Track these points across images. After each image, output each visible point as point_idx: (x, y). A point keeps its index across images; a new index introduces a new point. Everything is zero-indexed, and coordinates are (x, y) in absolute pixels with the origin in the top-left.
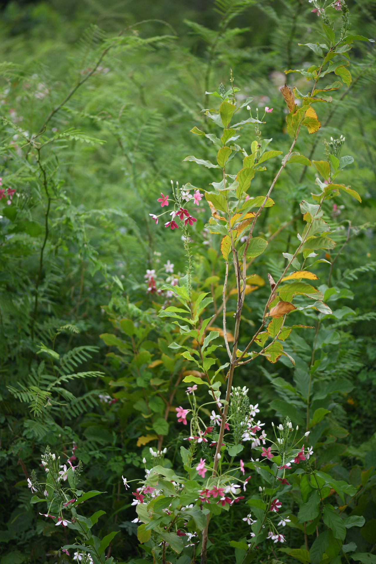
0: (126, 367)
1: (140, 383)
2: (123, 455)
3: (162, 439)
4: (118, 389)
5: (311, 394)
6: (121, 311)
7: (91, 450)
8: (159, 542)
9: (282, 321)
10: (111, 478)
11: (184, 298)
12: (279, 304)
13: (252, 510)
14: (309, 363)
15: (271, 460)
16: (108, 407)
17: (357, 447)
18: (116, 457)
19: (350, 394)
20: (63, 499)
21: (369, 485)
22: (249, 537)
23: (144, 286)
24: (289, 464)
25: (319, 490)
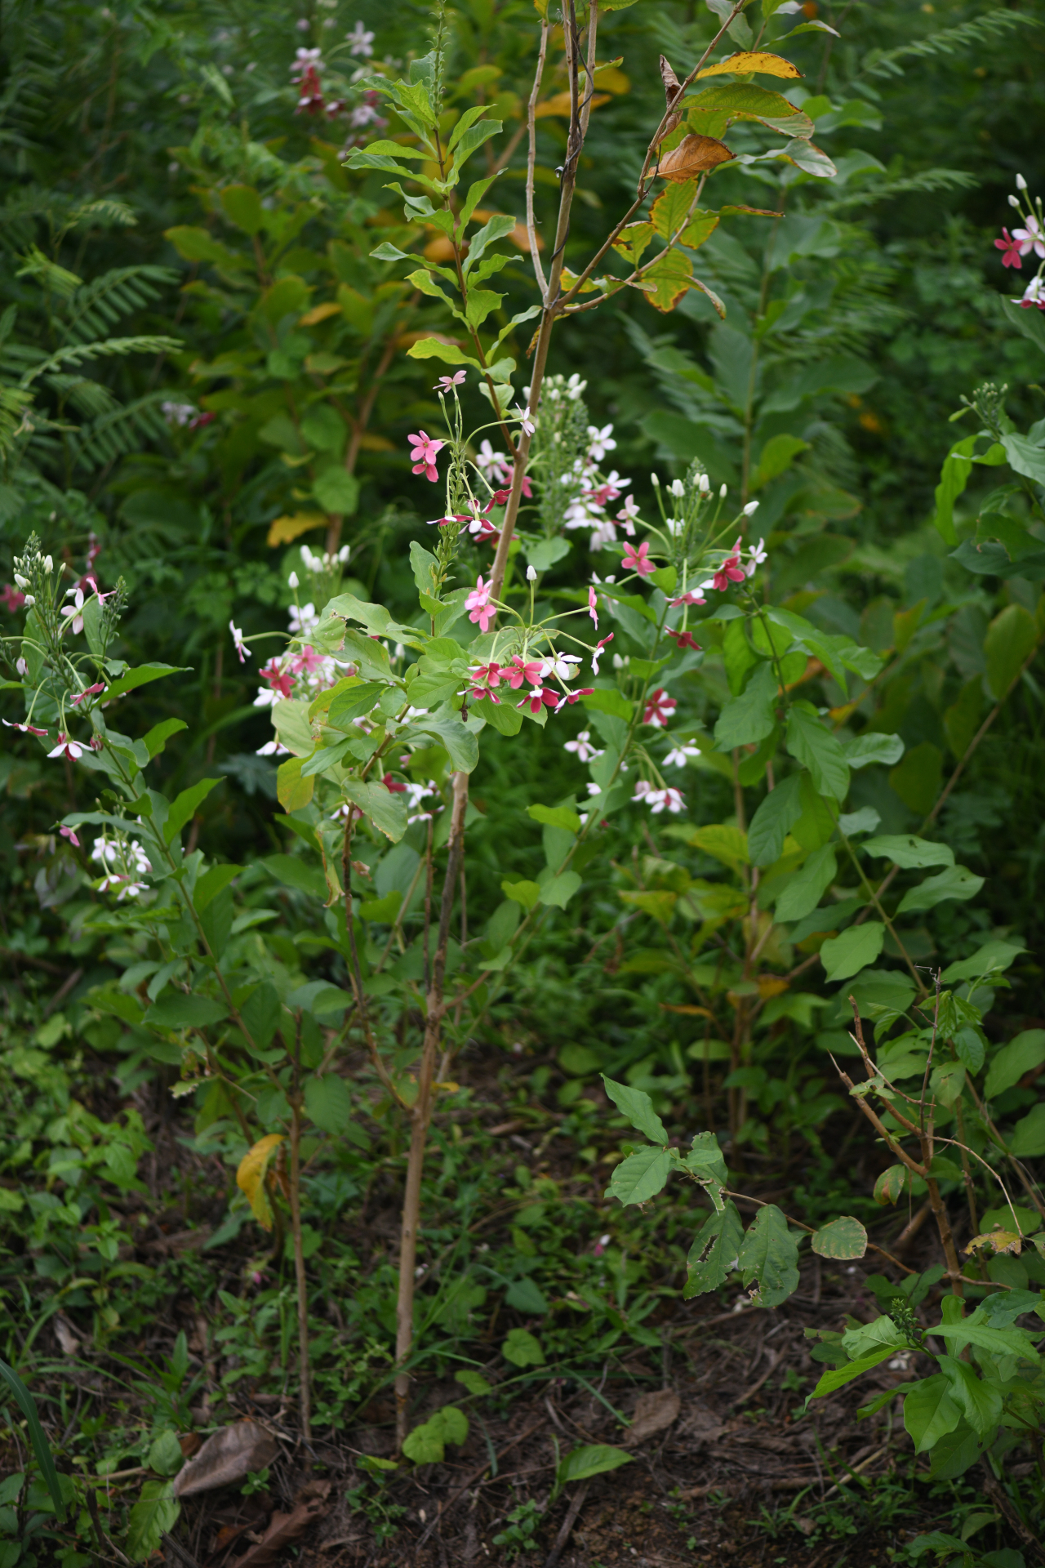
0: (240, 325)
1: (278, 367)
2: (229, 572)
3: (339, 524)
4: (219, 385)
5: (757, 396)
6: (226, 164)
7: (143, 557)
8: (331, 807)
9: (694, 193)
10: (197, 636)
11: (420, 117)
12: (687, 143)
13: (593, 721)
14: (752, 311)
15: (647, 579)
16: (188, 435)
17: (885, 547)
18: (210, 578)
19: (867, 397)
20: (69, 683)
21: (914, 652)
22: (584, 796)
23: (290, 92)
24: (697, 594)
25: (776, 660)
